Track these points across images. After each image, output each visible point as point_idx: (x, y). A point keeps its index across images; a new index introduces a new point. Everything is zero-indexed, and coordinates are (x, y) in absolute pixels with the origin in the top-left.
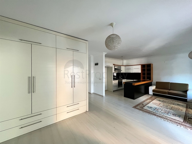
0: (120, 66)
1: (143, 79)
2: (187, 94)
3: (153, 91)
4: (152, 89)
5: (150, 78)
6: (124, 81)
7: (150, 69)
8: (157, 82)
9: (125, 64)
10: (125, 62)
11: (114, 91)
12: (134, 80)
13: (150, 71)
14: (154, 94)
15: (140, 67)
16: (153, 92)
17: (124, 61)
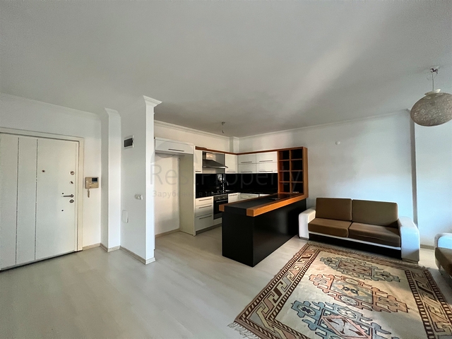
0: (221, 155)
1: (285, 191)
2: (399, 233)
3: (311, 227)
4: (306, 219)
5: (300, 188)
6: (233, 198)
7: (301, 162)
8: (318, 200)
9: (236, 149)
10: (238, 144)
11: (198, 233)
12: (261, 195)
13: (301, 168)
14: (312, 238)
15: (274, 157)
16: (309, 230)
17: (234, 141)
